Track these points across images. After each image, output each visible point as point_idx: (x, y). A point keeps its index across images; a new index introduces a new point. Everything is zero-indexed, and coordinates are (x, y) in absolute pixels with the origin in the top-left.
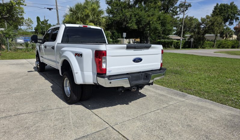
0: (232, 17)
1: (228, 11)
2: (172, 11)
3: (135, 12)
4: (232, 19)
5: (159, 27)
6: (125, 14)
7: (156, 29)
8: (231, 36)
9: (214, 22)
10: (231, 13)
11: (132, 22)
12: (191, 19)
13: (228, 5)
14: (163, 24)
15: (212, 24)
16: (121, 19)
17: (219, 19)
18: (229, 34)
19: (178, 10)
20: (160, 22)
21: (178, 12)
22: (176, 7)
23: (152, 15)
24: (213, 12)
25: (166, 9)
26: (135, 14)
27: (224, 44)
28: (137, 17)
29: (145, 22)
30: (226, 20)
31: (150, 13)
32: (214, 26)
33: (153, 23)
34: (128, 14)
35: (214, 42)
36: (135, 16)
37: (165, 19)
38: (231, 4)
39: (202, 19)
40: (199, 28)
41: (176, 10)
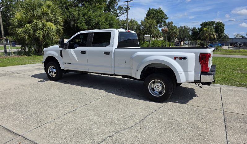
0: (161, 20)
1: (158, 15)
2: (113, 12)
3: (83, 12)
4: (161, 23)
6: (72, 13)
8: (160, 37)
9: (151, 25)
10: (161, 17)
11: (81, 22)
12: (132, 21)
13: (157, 10)
15: (150, 27)
16: (68, 18)
17: (155, 22)
18: (159, 35)
19: (118, 12)
20: (108, 23)
21: (118, 14)
22: (116, 9)
23: (100, 16)
24: (146, 16)
25: (108, 9)
26: (82, 14)
27: (156, 43)
28: (86, 17)
29: (94, 23)
30: (158, 22)
31: (98, 14)
32: (151, 28)
33: (102, 24)
34: (76, 13)
35: (150, 42)
36: (84, 16)
37: (112, 20)
38: (160, 9)
39: (142, 22)
41: (116, 11)
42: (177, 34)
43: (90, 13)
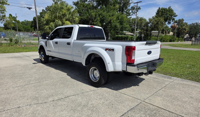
0: (170, 18)
1: (167, 13)
2: (126, 12)
3: (99, 13)
4: (170, 20)
5: (118, 25)
6: (91, 14)
7: (116, 26)
8: (169, 33)
9: (158, 22)
10: (169, 15)
11: (97, 20)
12: (141, 19)
13: (167, 9)
14: (121, 23)
15: (157, 23)
16: (87, 18)
17: (162, 19)
18: (167, 31)
19: (131, 11)
20: (119, 21)
21: (130, 13)
22: (129, 9)
23: (113, 16)
24: (156, 14)
25: (121, 10)
26: (99, 14)
27: (164, 38)
28: (101, 16)
29: (107, 21)
30: (166, 20)
31: (111, 14)
32: (158, 25)
33: (113, 22)
34: (93, 14)
35: (158, 37)
36: (99, 16)
37: (122, 18)
38: (169, 8)
39: (150, 19)
40: (147, 26)
41: (129, 12)
42: (186, 31)
43: (105, 14)
